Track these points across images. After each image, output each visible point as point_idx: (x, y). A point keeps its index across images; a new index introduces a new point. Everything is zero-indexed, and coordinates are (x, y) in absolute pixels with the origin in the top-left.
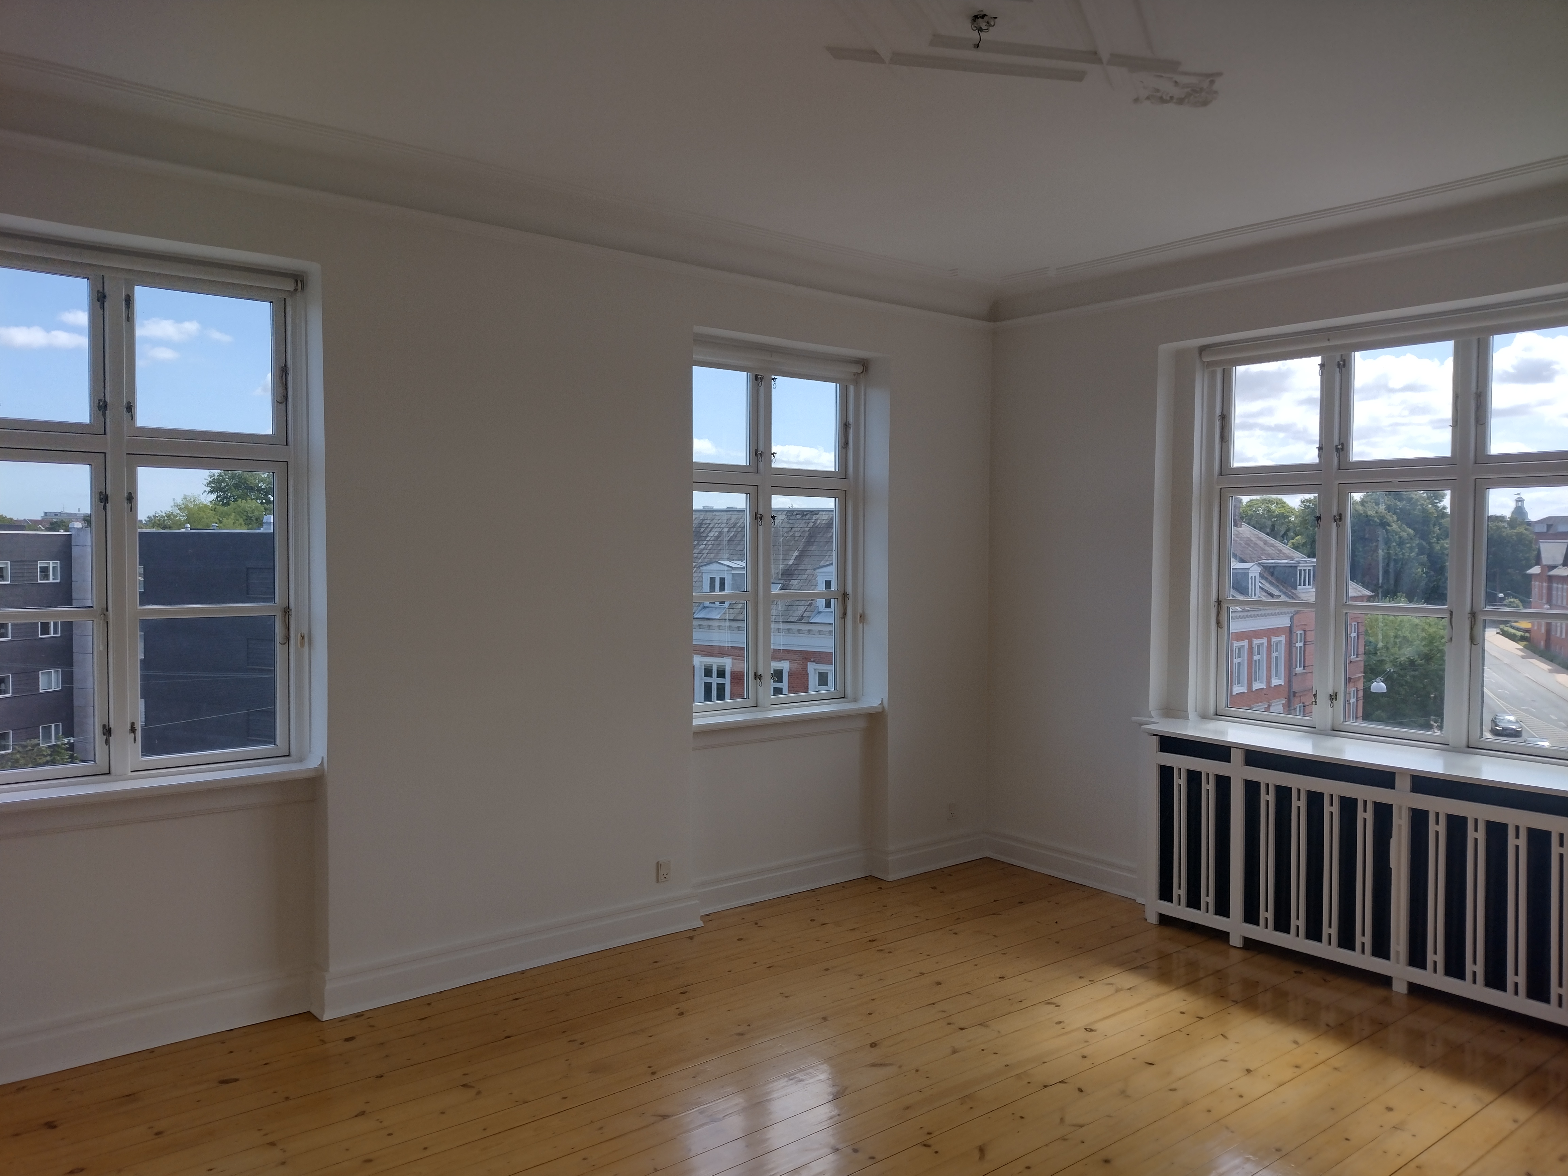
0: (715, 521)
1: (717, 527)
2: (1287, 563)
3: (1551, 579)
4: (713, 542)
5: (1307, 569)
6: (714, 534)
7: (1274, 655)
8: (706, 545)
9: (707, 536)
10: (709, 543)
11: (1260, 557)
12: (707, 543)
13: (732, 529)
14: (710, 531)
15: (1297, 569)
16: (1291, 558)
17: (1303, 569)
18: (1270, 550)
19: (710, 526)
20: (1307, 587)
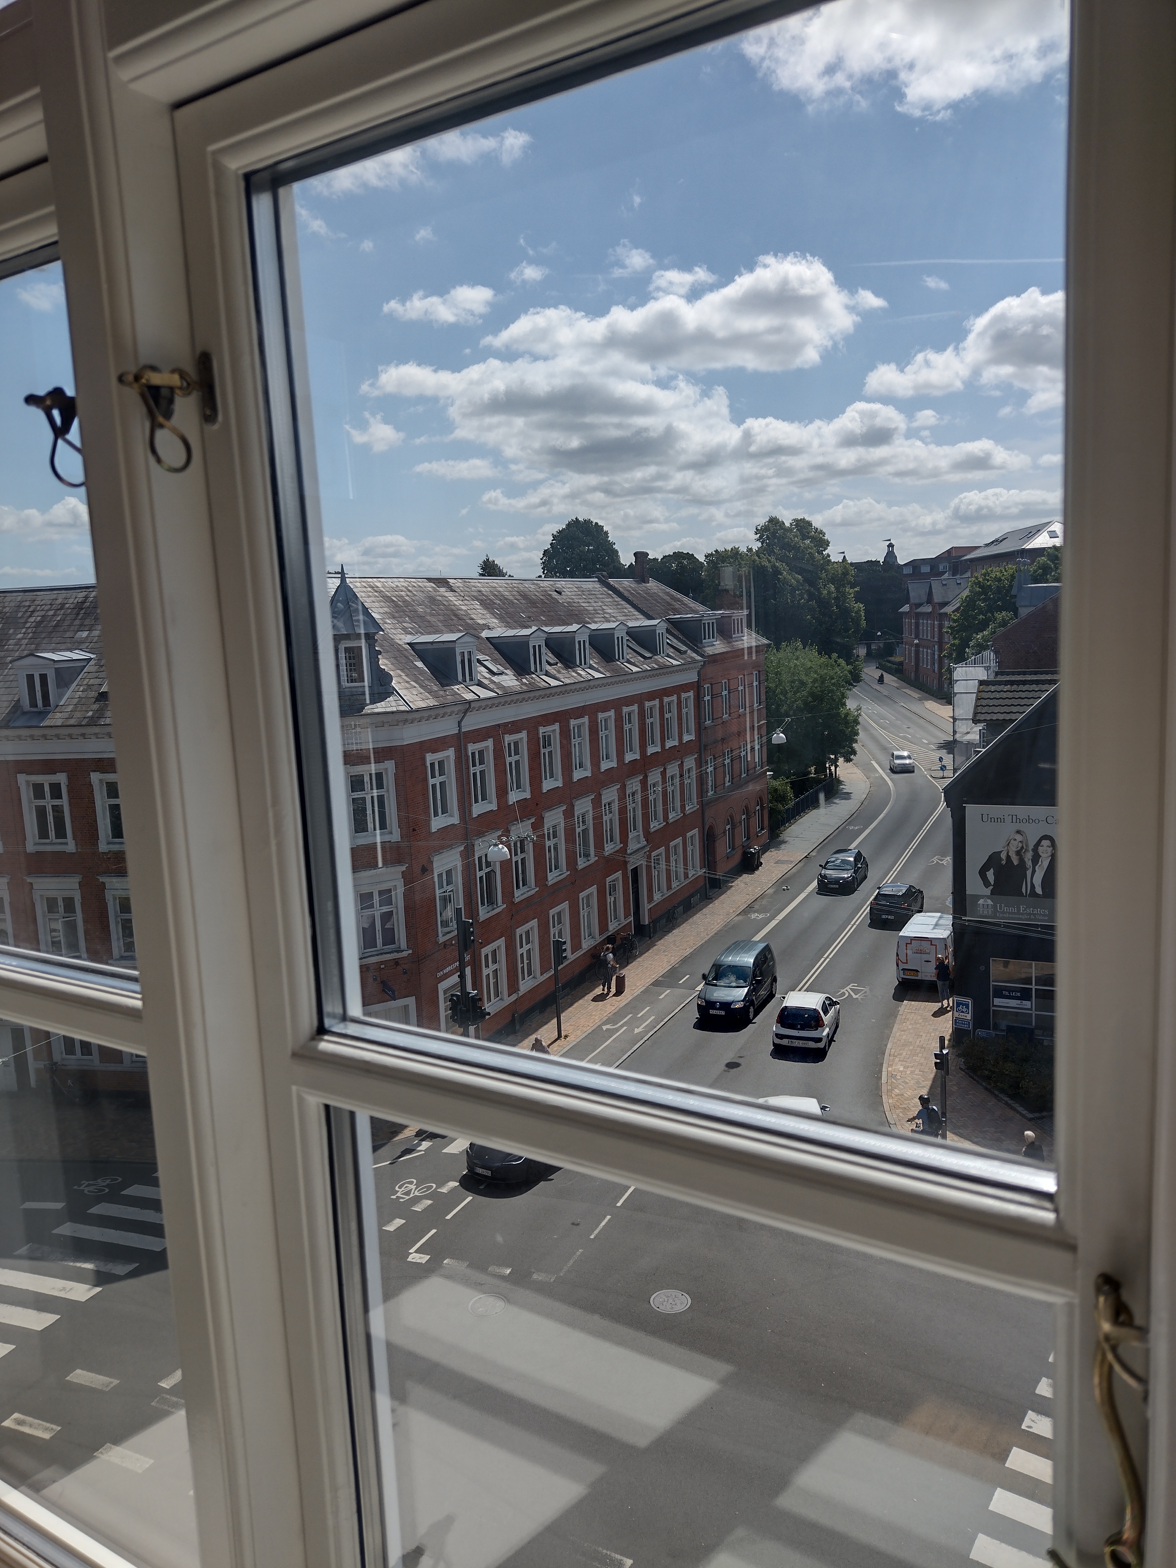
0: (37, 603)
1: (38, 611)
2: (692, 617)
3: (918, 615)
4: (34, 629)
5: (711, 622)
6: (36, 619)
7: (684, 711)
8: (24, 633)
9: (26, 622)
10: (30, 631)
11: (668, 613)
12: (26, 630)
13: (59, 611)
14: (30, 616)
15: (701, 623)
16: (696, 612)
17: (706, 622)
18: (677, 605)
19: (31, 609)
20: (712, 640)
